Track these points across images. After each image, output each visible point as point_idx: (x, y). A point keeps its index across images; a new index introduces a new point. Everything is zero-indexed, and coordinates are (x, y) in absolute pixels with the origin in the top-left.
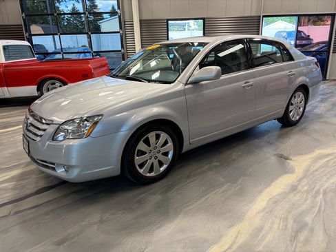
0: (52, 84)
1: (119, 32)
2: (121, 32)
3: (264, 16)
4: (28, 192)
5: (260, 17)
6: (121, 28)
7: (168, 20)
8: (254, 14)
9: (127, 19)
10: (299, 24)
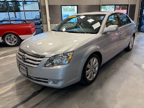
0: (10, 36)
1: (39, 11)
2: (40, 11)
3: (102, 5)
4: (28, 96)
5: (100, 5)
6: (40, 9)
7: (61, 6)
8: (98, 4)
9: (42, 4)
10: (115, 9)
